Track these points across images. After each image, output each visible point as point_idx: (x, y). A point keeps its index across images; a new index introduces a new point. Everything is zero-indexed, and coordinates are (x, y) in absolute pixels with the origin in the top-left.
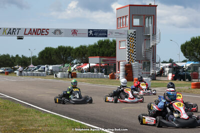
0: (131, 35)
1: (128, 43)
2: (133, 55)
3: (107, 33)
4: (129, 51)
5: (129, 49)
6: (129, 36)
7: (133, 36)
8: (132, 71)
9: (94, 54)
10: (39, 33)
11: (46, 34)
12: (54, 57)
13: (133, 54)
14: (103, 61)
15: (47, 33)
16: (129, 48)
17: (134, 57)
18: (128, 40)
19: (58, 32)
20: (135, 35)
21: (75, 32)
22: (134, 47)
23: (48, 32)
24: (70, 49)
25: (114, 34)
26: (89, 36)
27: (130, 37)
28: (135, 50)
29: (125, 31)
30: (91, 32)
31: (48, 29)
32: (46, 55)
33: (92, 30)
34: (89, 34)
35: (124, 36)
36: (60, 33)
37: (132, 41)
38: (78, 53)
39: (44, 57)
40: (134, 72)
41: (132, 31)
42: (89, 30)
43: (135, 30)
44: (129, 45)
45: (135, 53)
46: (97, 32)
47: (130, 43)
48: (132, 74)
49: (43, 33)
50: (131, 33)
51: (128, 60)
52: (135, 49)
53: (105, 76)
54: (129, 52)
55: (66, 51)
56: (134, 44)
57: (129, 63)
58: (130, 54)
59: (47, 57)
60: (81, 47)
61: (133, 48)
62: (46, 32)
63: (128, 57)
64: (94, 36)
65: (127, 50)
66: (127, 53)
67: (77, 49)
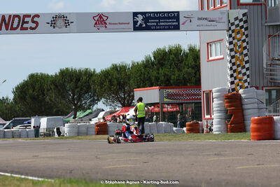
0: (237, 22)
1: (231, 43)
2: (244, 71)
3: (178, 20)
4: (233, 61)
5: (233, 57)
6: (233, 24)
7: (241, 24)
8: (243, 110)
9: (146, 82)
10: (15, 26)
11: (31, 28)
12: (50, 97)
13: (244, 67)
14: (169, 96)
15: (34, 25)
16: (233, 53)
17: (245, 74)
18: (230, 36)
19: (60, 22)
20: (246, 22)
21: (101, 21)
22: (245, 52)
23: (37, 23)
24: (89, 74)
25: (195, 21)
26: (136, 29)
27: (233, 28)
28: (246, 59)
29: (222, 13)
30: (140, 18)
31: (37, 16)
32: (31, 91)
33: (143, 14)
34: (135, 23)
35: (220, 26)
36: (67, 23)
37: (238, 36)
38: (107, 83)
39: (27, 97)
40: (247, 112)
41: (239, 13)
42: (135, 14)
43: (246, 11)
44: (232, 46)
45: (247, 66)
46: (155, 18)
47: (235, 41)
48: (243, 116)
49: (25, 26)
50: (236, 19)
51: (232, 83)
52: (246, 55)
53: (174, 128)
54: (234, 64)
55: (78, 80)
56: (245, 44)
57: (233, 90)
58: (235, 67)
59: (33, 98)
60: (115, 68)
61: (241, 54)
62: (33, 22)
63: (232, 76)
64: (148, 28)
65: (229, 58)
66: (229, 65)
67: (106, 74)
